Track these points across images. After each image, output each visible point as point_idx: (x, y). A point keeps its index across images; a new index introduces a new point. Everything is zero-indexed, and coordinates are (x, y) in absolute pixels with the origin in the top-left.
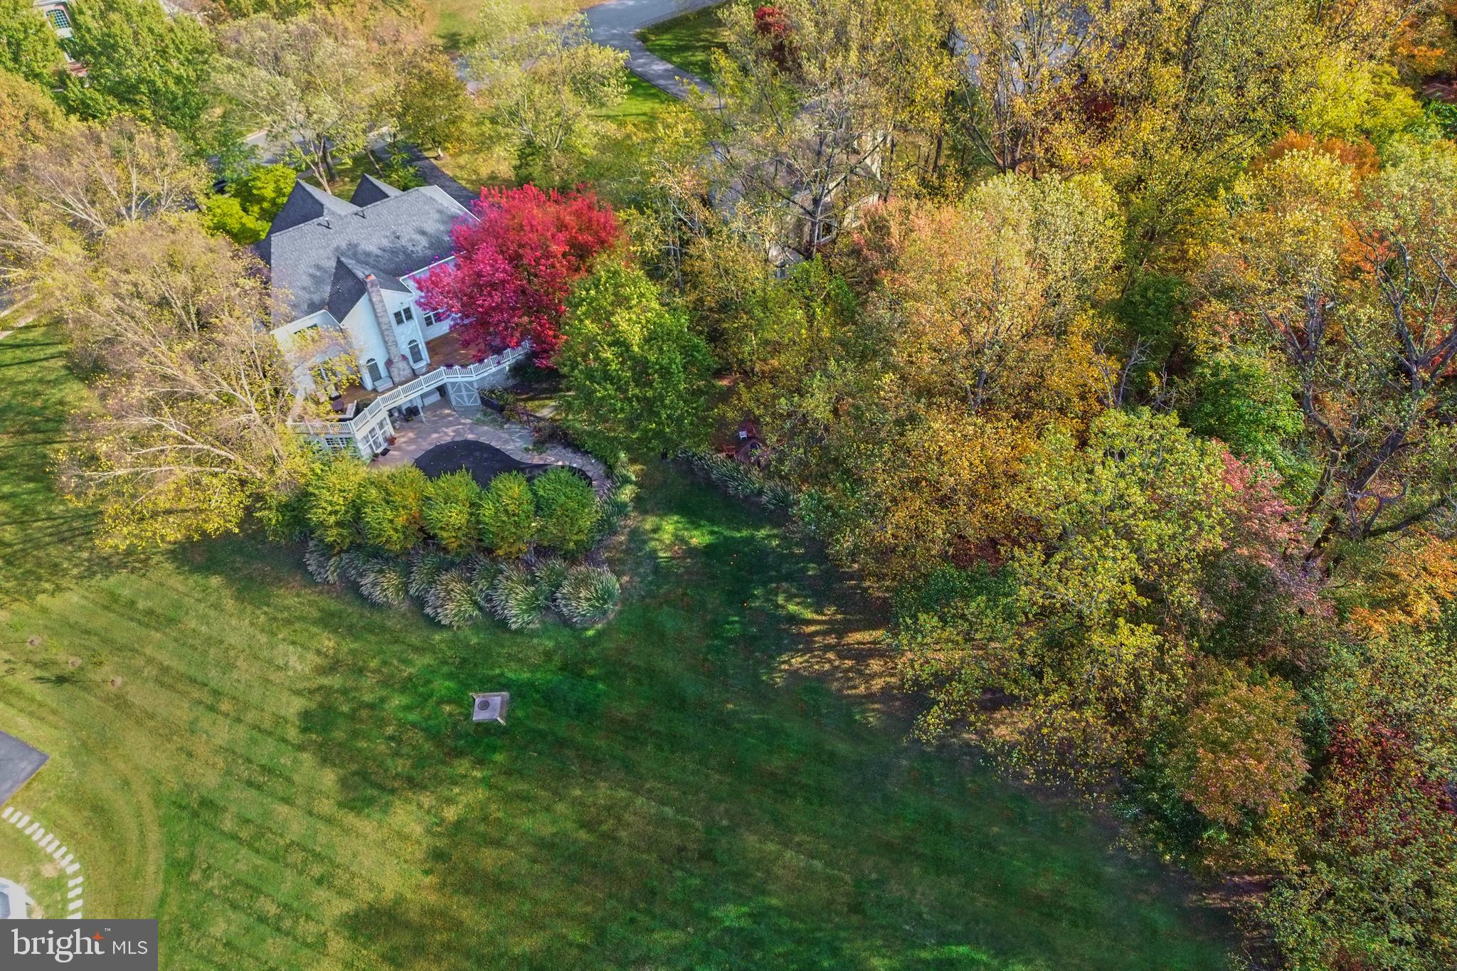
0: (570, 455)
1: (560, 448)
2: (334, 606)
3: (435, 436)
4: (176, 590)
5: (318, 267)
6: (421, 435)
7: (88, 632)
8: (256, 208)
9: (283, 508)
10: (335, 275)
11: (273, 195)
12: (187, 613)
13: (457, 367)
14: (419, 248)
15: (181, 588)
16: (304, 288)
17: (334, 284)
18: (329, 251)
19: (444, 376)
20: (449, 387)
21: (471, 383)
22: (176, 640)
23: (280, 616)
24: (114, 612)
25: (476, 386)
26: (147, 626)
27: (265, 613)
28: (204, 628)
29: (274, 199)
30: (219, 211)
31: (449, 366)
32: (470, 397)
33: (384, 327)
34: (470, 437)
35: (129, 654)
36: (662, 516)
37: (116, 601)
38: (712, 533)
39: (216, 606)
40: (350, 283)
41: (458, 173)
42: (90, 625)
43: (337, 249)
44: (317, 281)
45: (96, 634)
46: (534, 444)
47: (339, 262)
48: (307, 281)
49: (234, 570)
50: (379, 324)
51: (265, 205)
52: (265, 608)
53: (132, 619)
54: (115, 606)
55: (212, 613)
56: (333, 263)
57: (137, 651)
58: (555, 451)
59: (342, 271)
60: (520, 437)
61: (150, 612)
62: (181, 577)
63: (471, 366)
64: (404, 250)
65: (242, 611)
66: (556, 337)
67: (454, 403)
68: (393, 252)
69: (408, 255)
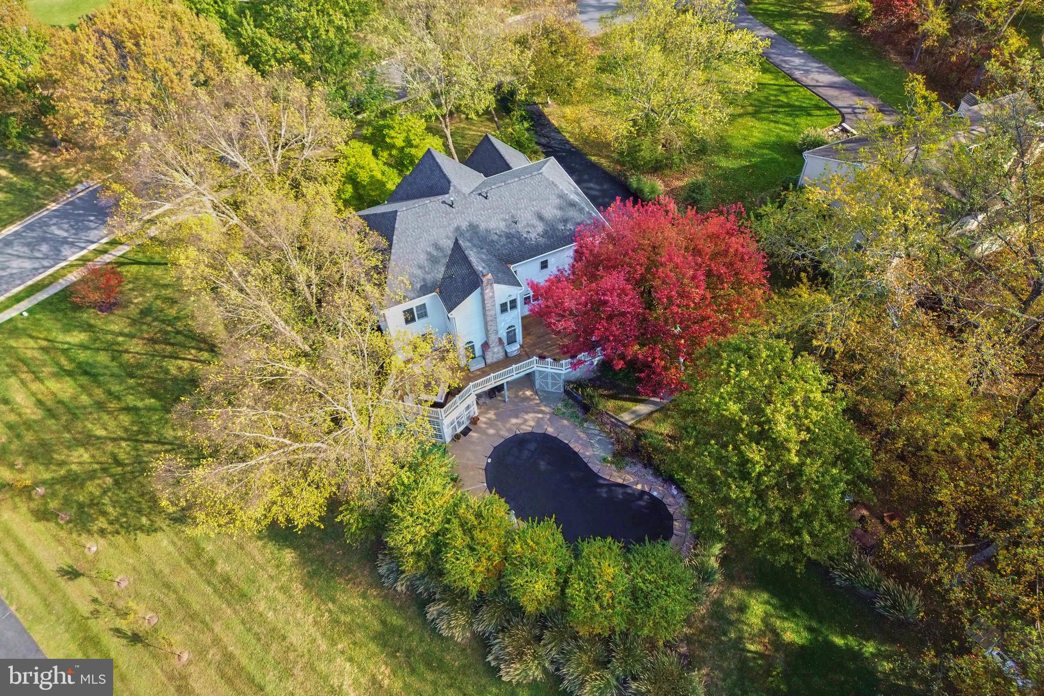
0: (650, 478)
1: (639, 466)
2: (396, 620)
3: (514, 421)
4: (253, 558)
5: (437, 247)
6: (502, 417)
7: (167, 586)
8: (385, 154)
9: (365, 514)
10: (451, 255)
11: (403, 144)
12: (258, 591)
13: (549, 360)
14: (533, 236)
15: (258, 557)
16: (420, 267)
17: (448, 267)
18: (450, 231)
19: (534, 365)
20: (537, 375)
21: (559, 375)
22: (243, 622)
23: (343, 618)
24: (195, 568)
25: (563, 377)
26: (221, 596)
27: (330, 611)
28: (270, 614)
29: (403, 148)
30: (353, 160)
31: (542, 357)
32: (553, 385)
33: (489, 318)
34: (550, 430)
35: (200, 626)
36: (748, 589)
37: (199, 556)
38: (810, 629)
39: (284, 589)
40: (464, 271)
41: (564, 125)
42: (172, 579)
43: (458, 229)
44: (433, 260)
45: (175, 592)
46: (615, 455)
47: (456, 243)
48: (422, 258)
49: (310, 546)
50: (484, 315)
51: (394, 152)
52: (330, 605)
53: (209, 583)
54: (197, 562)
55: (280, 597)
56: (450, 244)
57: (207, 625)
58: (635, 469)
59: (458, 255)
60: (599, 442)
61: (226, 580)
62: (260, 543)
63: (563, 362)
64: (518, 235)
65: (308, 605)
66: (665, 368)
67: (537, 386)
68: (509, 236)
69: (522, 242)
